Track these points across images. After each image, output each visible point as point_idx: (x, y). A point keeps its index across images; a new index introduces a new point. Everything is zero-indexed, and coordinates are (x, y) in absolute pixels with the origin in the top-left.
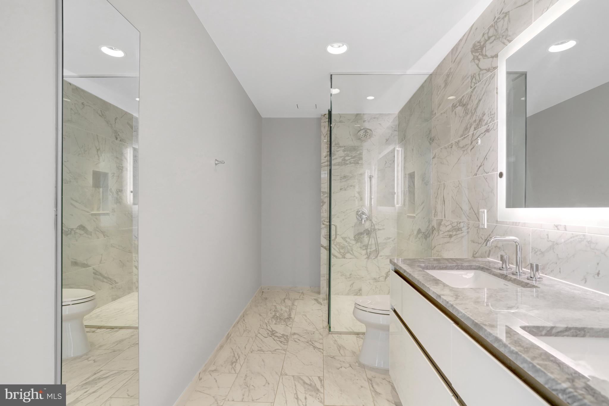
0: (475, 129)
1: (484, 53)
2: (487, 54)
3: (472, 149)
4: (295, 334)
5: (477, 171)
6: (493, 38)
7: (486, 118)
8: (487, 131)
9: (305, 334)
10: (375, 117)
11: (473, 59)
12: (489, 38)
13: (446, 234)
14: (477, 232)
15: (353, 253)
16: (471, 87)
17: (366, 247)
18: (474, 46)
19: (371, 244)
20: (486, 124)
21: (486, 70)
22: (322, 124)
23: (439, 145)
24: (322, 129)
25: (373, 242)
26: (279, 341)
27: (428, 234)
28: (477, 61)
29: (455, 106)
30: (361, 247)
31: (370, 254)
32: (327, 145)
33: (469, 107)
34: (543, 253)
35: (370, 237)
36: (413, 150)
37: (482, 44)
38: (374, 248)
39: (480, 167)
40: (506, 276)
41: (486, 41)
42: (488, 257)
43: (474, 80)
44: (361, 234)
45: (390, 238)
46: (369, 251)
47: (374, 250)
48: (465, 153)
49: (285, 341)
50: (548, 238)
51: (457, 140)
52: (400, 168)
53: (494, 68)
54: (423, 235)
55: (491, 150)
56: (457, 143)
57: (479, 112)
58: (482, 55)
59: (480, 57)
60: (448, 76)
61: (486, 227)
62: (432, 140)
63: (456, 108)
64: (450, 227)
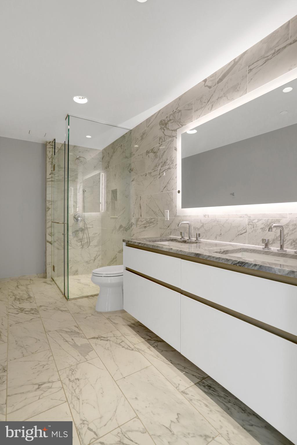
0: (162, 167)
1: (167, 127)
2: (169, 128)
3: (160, 177)
4: (41, 306)
5: (163, 190)
6: (173, 121)
7: (168, 162)
8: (169, 168)
9: (49, 305)
10: (87, 150)
11: (161, 128)
12: (170, 120)
13: (142, 226)
14: (163, 223)
15: (71, 245)
16: (159, 144)
17: (81, 240)
18: (161, 121)
19: (84, 238)
20: (169, 165)
21: (168, 136)
22: (48, 149)
23: (136, 174)
24: (48, 153)
25: (86, 237)
26: (31, 313)
27: (128, 227)
28: (163, 130)
29: (149, 152)
30: (77, 241)
31: (83, 245)
32: (51, 166)
33: (158, 154)
34: (199, 229)
35: (84, 233)
36: (115, 175)
37: (166, 122)
38: (86, 241)
39: (165, 187)
40: (186, 241)
41: (168, 121)
42: (170, 235)
43: (161, 140)
44: (77, 231)
45: (96, 233)
46: (83, 242)
47: (86, 242)
48: (155, 179)
49: (36, 313)
50: (201, 222)
51: (149, 172)
52: (103, 186)
53: (173, 136)
54: (124, 229)
55: (171, 179)
56: (150, 173)
57: (164, 158)
58: (166, 128)
59: (165, 128)
60: (144, 134)
61: (169, 220)
62: (131, 170)
63: (150, 154)
64: (145, 222)
